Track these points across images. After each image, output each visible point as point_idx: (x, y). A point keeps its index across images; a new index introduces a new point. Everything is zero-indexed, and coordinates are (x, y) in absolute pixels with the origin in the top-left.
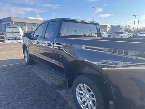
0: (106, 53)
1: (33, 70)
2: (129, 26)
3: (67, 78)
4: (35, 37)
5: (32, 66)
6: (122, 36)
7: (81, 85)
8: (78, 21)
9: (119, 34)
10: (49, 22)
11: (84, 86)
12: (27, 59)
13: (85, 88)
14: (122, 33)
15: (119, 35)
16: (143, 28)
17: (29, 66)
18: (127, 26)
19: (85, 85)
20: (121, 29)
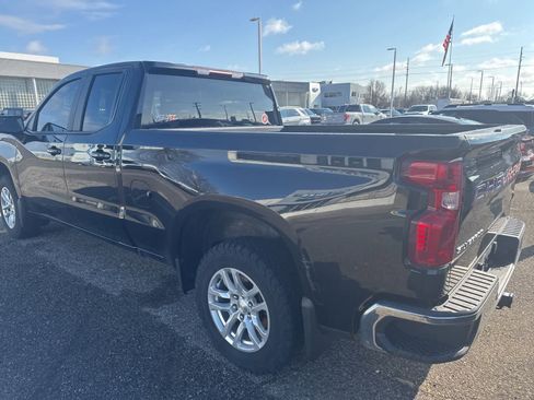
0: (310, 168)
1: (41, 253)
2: (380, 86)
3: (177, 260)
4: (39, 129)
5: (36, 241)
6: (356, 120)
7: (222, 272)
8: (199, 72)
9: (348, 113)
10: (94, 77)
11: (230, 276)
12: (12, 218)
13: (236, 278)
14: (356, 108)
15: (346, 117)
16: (423, 89)
17: (24, 243)
18: (372, 83)
19: (234, 271)
20: (354, 94)
